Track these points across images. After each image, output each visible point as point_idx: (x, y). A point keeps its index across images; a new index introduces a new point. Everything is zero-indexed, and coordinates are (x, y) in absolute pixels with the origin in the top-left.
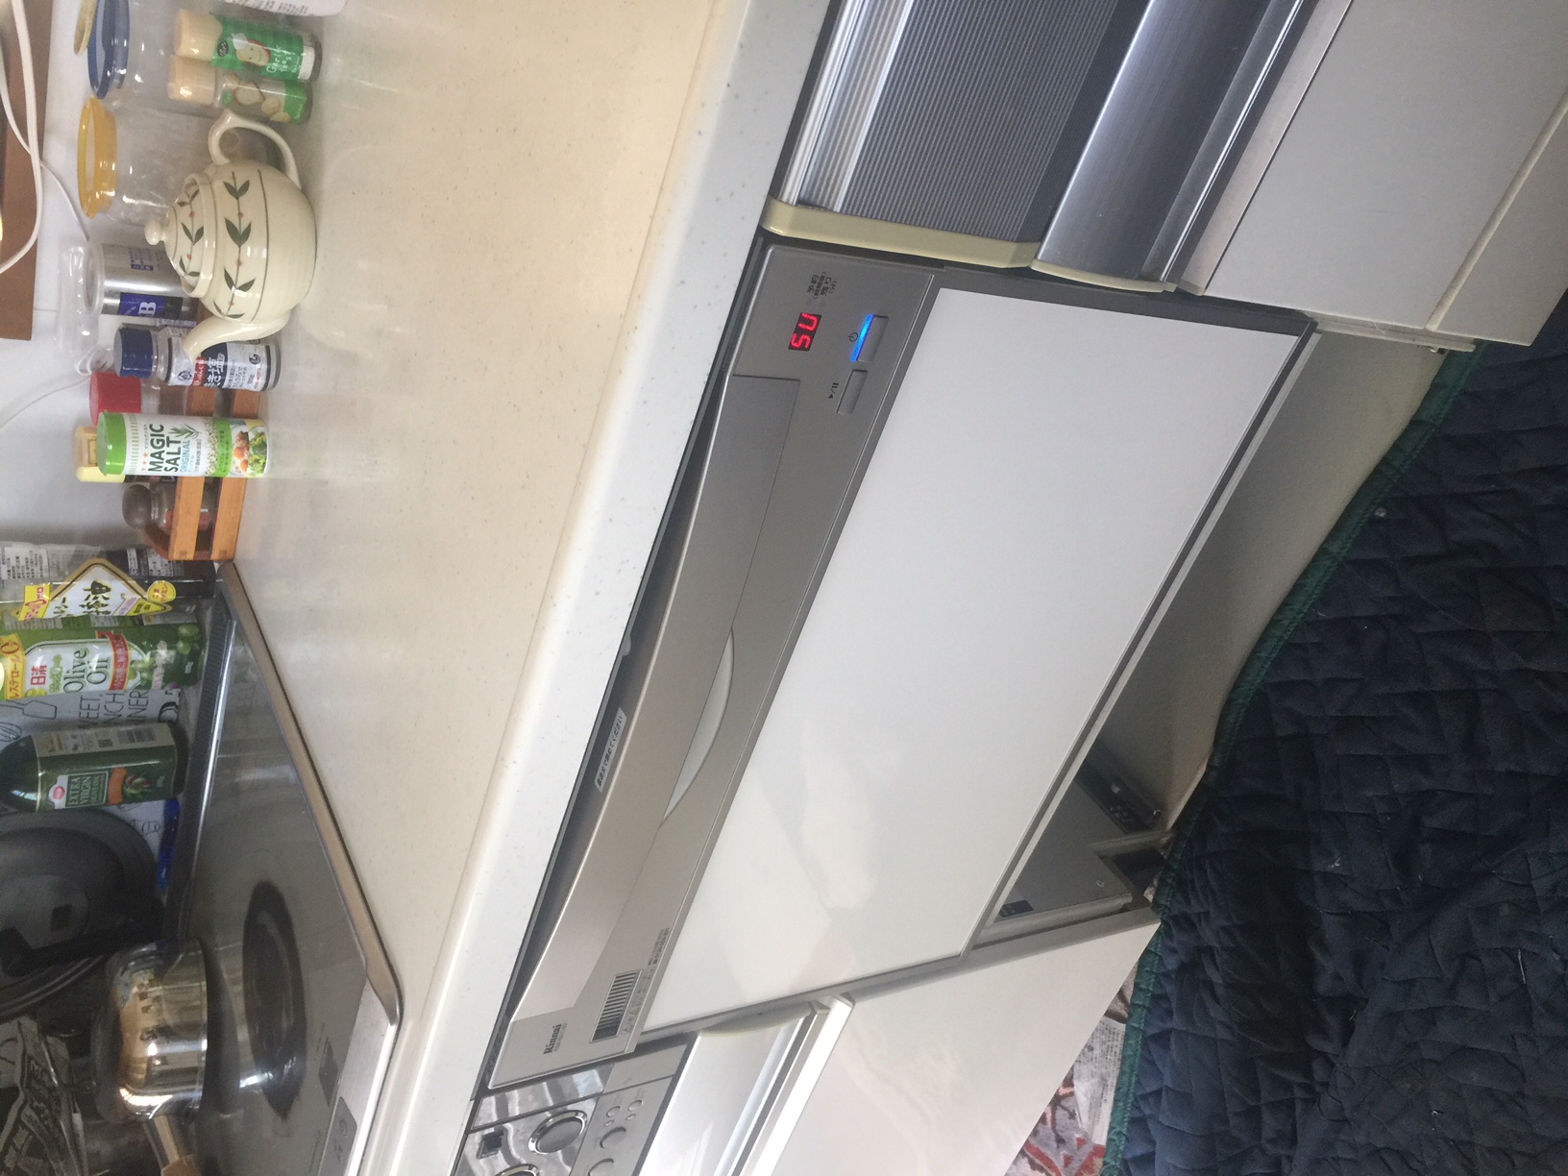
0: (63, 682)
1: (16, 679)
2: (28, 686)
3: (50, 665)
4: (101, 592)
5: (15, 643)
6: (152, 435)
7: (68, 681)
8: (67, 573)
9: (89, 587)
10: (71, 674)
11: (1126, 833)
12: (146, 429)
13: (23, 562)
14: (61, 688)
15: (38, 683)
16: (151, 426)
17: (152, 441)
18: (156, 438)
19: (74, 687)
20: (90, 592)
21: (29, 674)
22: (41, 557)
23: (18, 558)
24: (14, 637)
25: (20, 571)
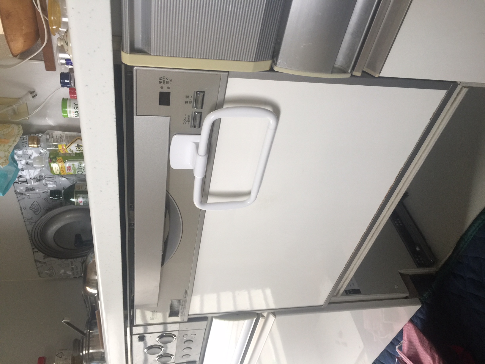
0: (77, 171)
1: (63, 170)
2: (67, 172)
3: (72, 166)
4: (80, 147)
5: (61, 160)
6: (75, 106)
7: (78, 171)
8: (70, 141)
9: (77, 146)
10: (78, 169)
11: (418, 267)
12: (73, 104)
13: (58, 137)
14: (76, 172)
15: (69, 171)
16: (75, 103)
17: (75, 108)
18: (76, 107)
19: (80, 173)
20: (77, 147)
21: (66, 169)
22: (63, 136)
23: (56, 136)
24: (61, 158)
25: (57, 140)
